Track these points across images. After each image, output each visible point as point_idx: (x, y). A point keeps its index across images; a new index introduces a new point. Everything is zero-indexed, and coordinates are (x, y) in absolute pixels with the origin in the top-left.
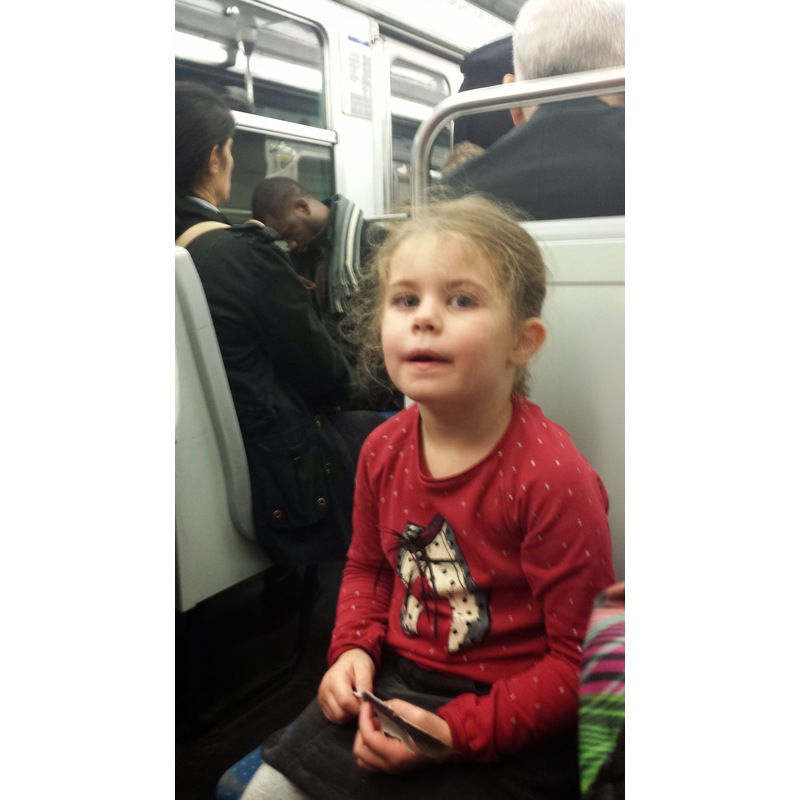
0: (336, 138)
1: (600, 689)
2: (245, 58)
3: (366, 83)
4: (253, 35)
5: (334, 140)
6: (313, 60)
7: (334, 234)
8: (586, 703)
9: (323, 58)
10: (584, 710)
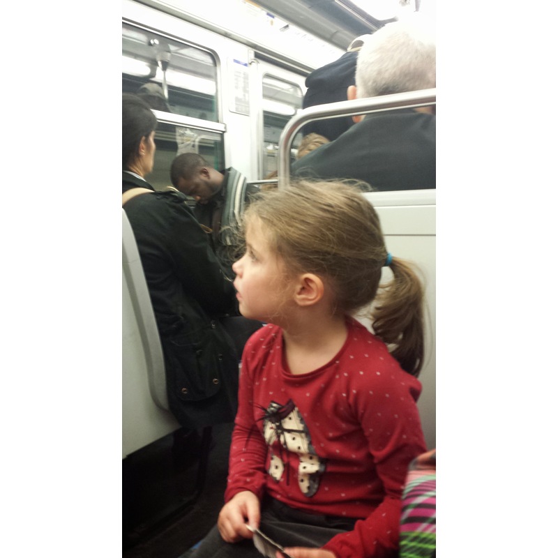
0: (225, 128)
1: (414, 529)
2: (162, 72)
3: (245, 90)
4: (168, 57)
5: (224, 130)
6: (209, 74)
7: (226, 192)
8: (404, 538)
9: (216, 74)
10: (403, 543)
